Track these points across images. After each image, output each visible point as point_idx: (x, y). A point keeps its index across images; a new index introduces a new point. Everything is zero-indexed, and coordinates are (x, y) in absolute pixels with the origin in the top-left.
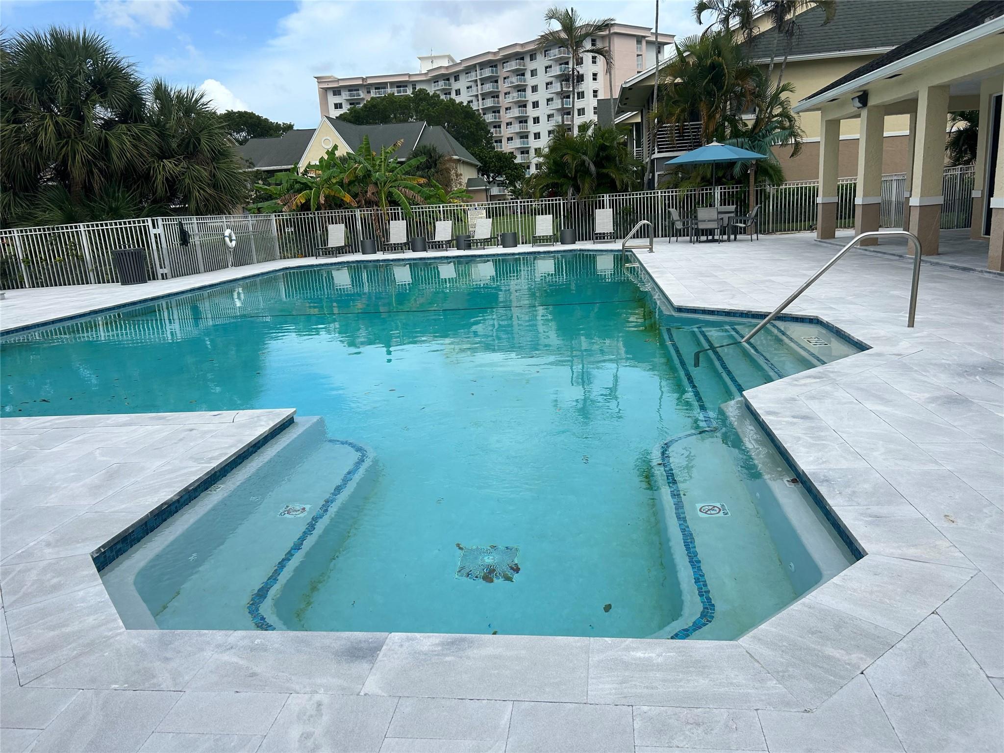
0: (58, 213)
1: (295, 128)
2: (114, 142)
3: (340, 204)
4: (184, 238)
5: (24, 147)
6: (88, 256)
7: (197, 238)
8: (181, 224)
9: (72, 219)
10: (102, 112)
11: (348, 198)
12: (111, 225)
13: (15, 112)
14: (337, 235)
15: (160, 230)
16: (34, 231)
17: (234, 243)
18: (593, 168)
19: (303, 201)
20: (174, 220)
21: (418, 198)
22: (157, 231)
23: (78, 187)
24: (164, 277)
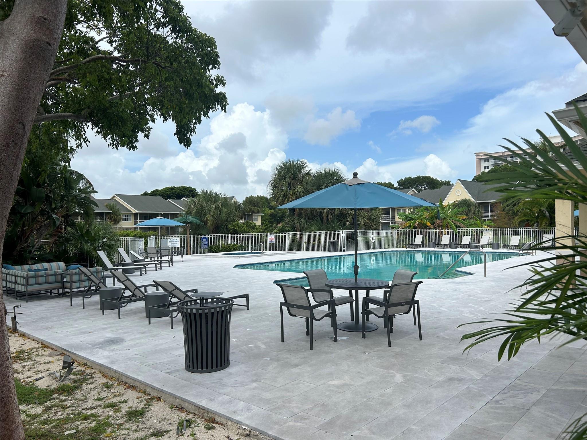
0: (316, 227)
3: (425, 226)
4: (353, 238)
6: (322, 242)
7: (359, 238)
8: (353, 233)
9: (320, 230)
11: (429, 224)
12: (331, 232)
14: (419, 239)
15: (345, 235)
17: (374, 240)
18: (547, 214)
19: (408, 225)
20: (350, 232)
21: (462, 225)
22: (343, 235)
23: (324, 219)
24: (344, 251)
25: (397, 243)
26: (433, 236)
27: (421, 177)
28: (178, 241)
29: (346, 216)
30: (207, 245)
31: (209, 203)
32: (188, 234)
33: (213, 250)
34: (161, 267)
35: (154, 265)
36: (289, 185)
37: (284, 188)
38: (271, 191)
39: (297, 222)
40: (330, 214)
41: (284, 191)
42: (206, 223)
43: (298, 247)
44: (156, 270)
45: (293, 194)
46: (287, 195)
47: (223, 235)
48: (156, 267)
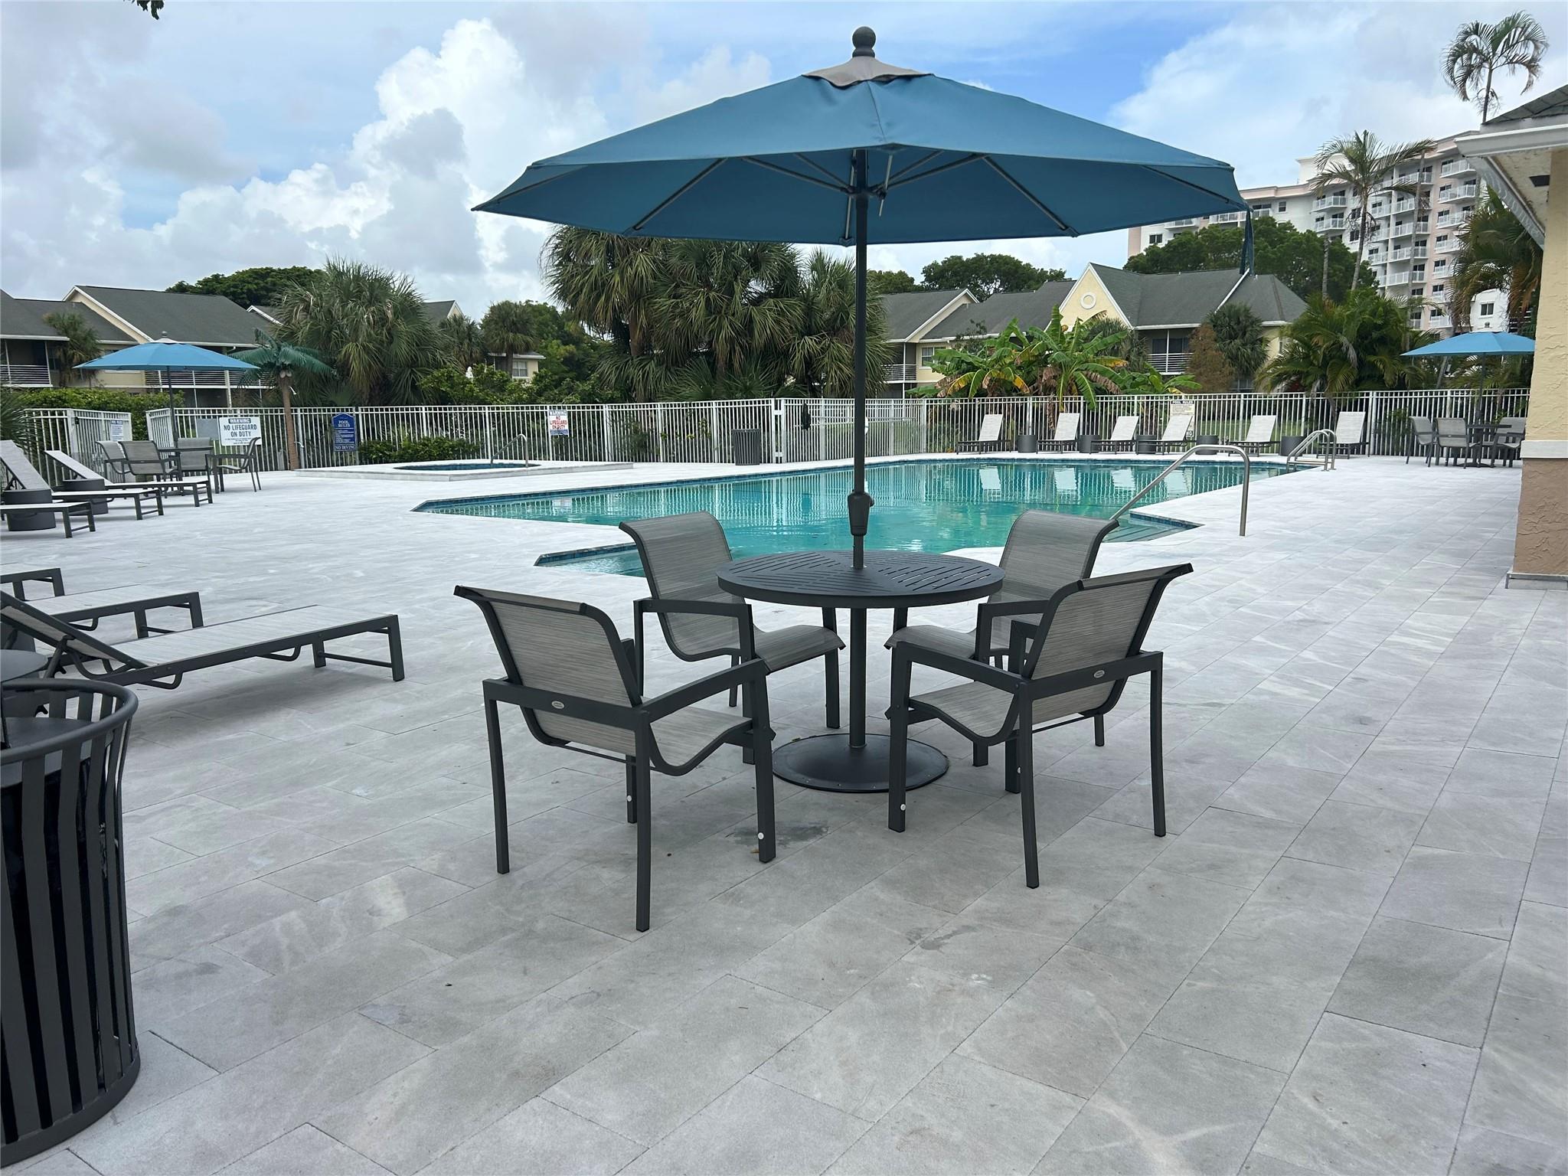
0: (696, 389)
1: (1066, 276)
2: (757, 318)
3: (1009, 389)
4: (806, 420)
5: (678, 322)
6: (715, 435)
7: (822, 423)
8: (806, 406)
9: (708, 396)
10: (756, 287)
11: (1019, 382)
12: (741, 404)
13: (677, 286)
14: (991, 427)
15: (782, 412)
16: (675, 406)
18: (1352, 354)
19: (962, 386)
20: (798, 403)
21: (1111, 386)
22: (778, 413)
23: (721, 364)
24: (779, 461)
25: (929, 440)
26: (1029, 419)
27: (986, 258)
28: (254, 427)
29: (786, 355)
30: (352, 439)
31: (351, 304)
32: (287, 402)
33: (373, 453)
34: (160, 506)
35: (131, 502)
36: (610, 250)
37: (593, 263)
38: (551, 271)
39: (635, 373)
40: (737, 348)
41: (595, 272)
42: (344, 369)
43: (641, 449)
44: (139, 517)
45: (622, 280)
46: (603, 285)
47: (403, 410)
48: (138, 507)
